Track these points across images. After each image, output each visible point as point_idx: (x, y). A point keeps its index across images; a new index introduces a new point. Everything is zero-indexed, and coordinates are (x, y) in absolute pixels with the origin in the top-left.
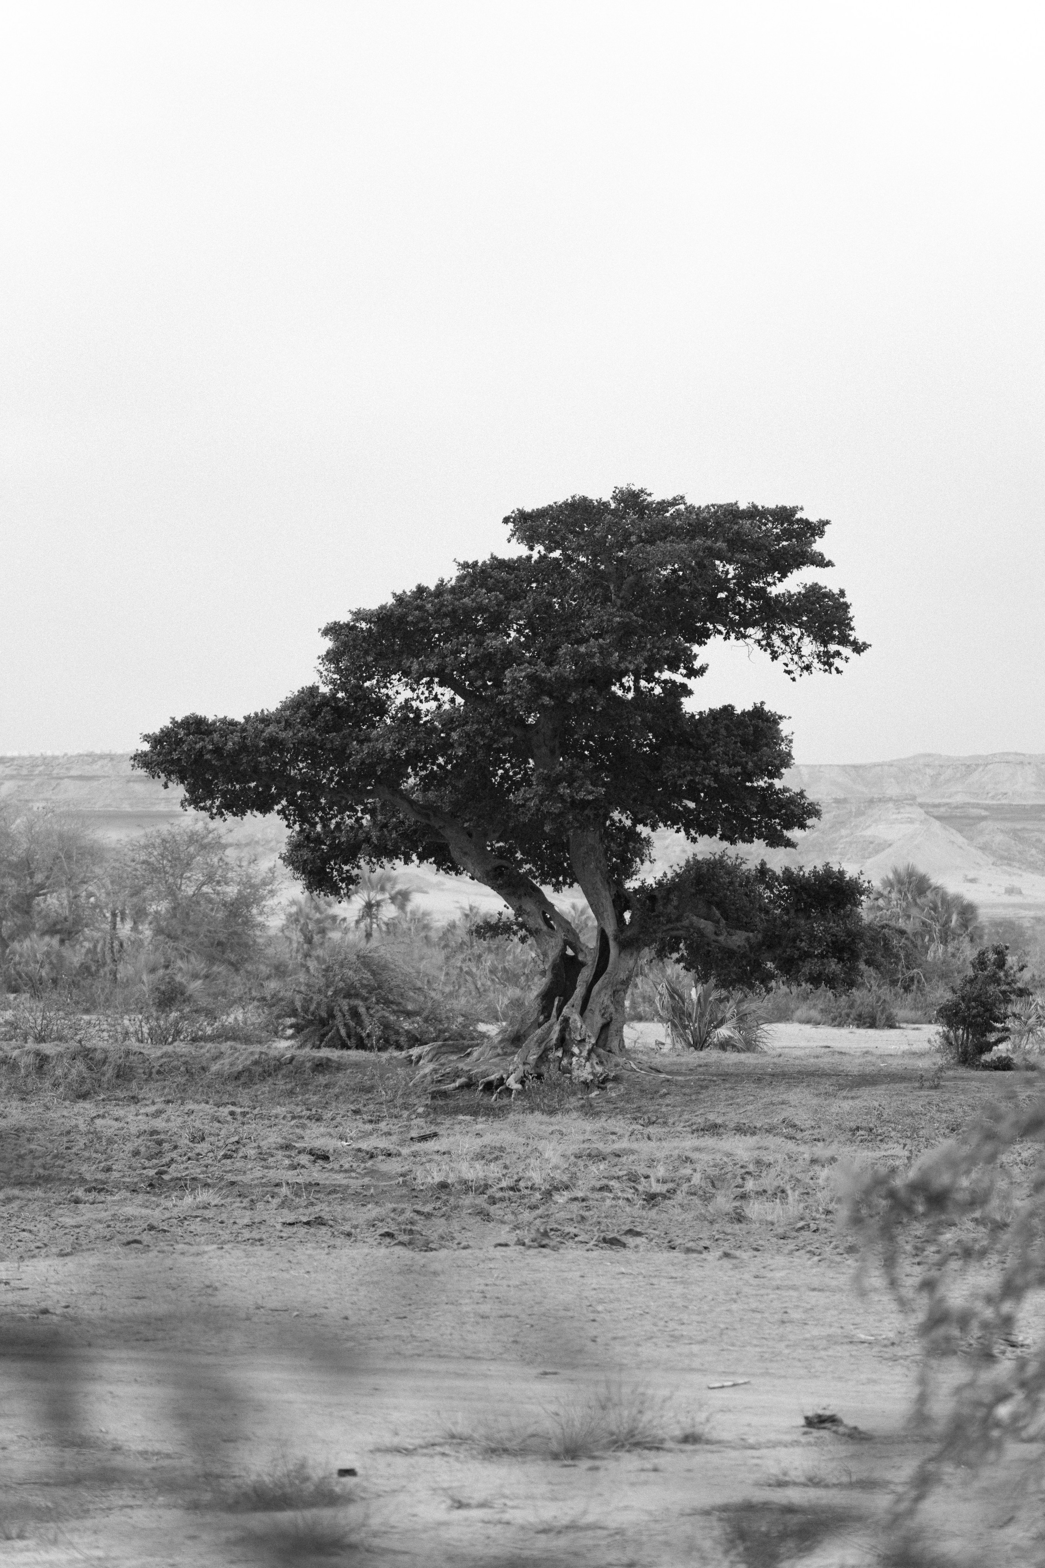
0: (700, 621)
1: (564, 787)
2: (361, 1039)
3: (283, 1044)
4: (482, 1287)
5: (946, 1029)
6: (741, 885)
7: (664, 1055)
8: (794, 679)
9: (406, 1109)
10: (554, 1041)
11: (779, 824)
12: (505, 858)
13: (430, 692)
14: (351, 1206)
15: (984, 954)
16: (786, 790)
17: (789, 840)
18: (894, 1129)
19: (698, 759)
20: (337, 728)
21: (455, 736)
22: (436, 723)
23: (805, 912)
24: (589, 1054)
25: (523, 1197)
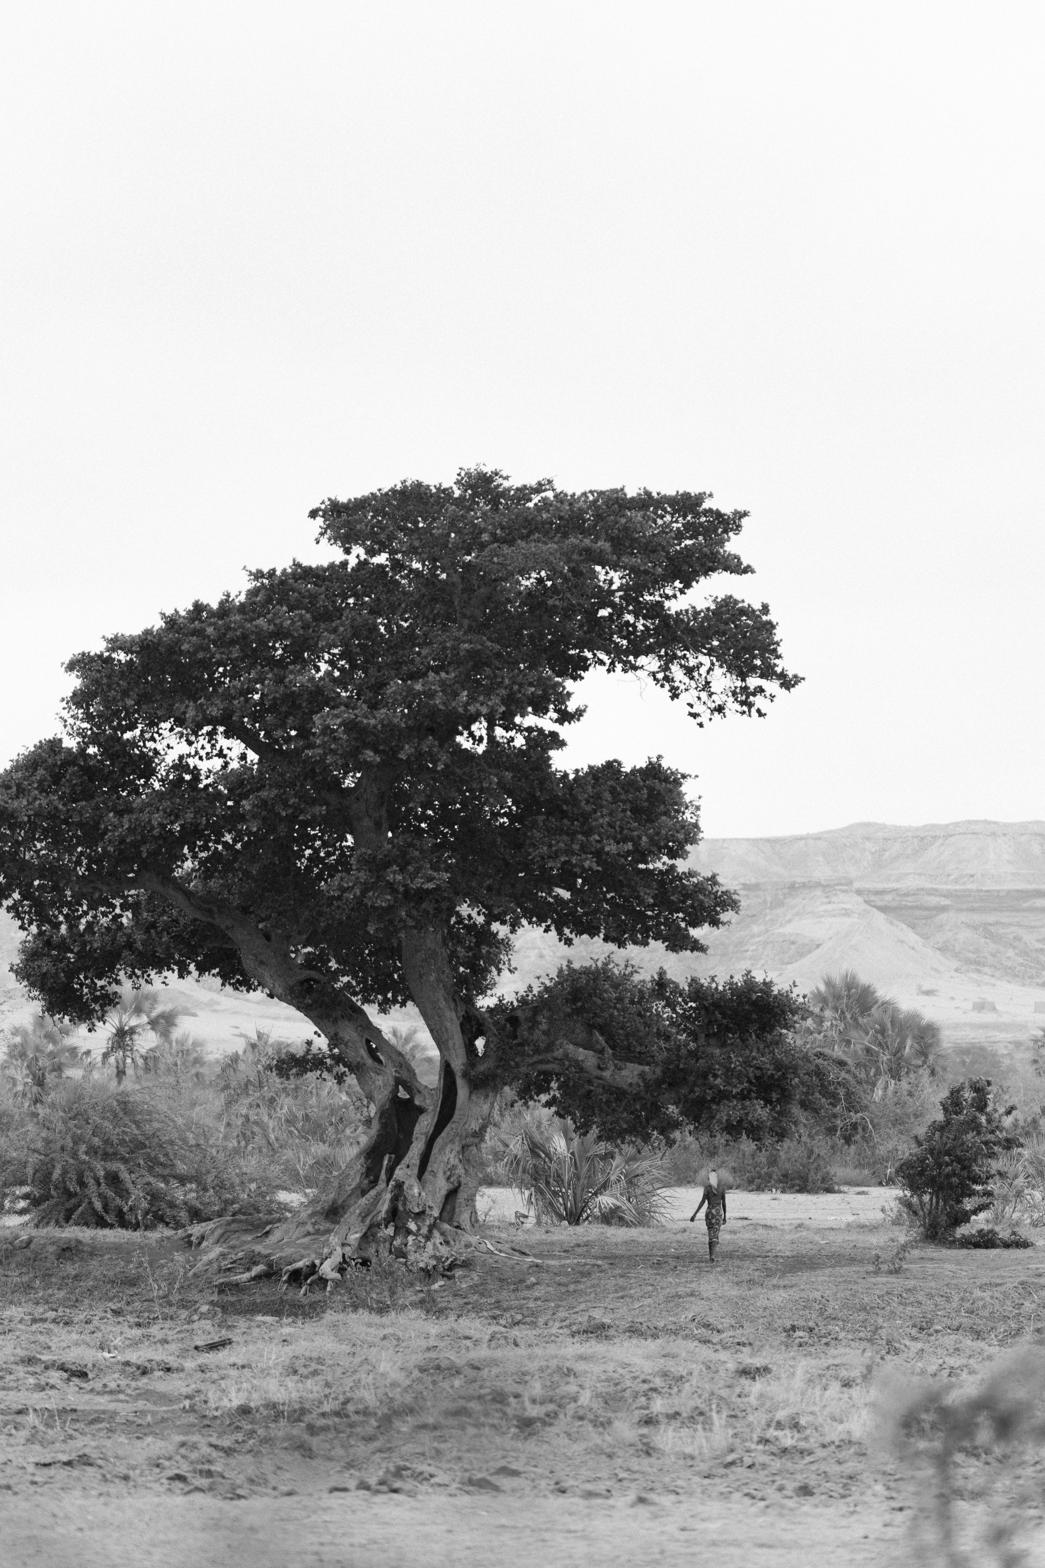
0: (574, 648)
1: (394, 872)
2: (120, 1214)
3: (14, 1221)
4: (316, 1548)
5: (908, 1193)
6: (632, 1002)
7: (528, 1231)
8: (701, 725)
9: (184, 1307)
10: (383, 1214)
11: (683, 920)
12: (314, 968)
13: (213, 746)
14: (123, 1439)
15: (958, 1091)
16: (691, 874)
17: (696, 941)
18: (843, 1329)
19: (575, 833)
20: (88, 796)
21: (246, 804)
22: (221, 787)
23: (719, 1037)
24: (430, 1231)
25: (351, 1425)
